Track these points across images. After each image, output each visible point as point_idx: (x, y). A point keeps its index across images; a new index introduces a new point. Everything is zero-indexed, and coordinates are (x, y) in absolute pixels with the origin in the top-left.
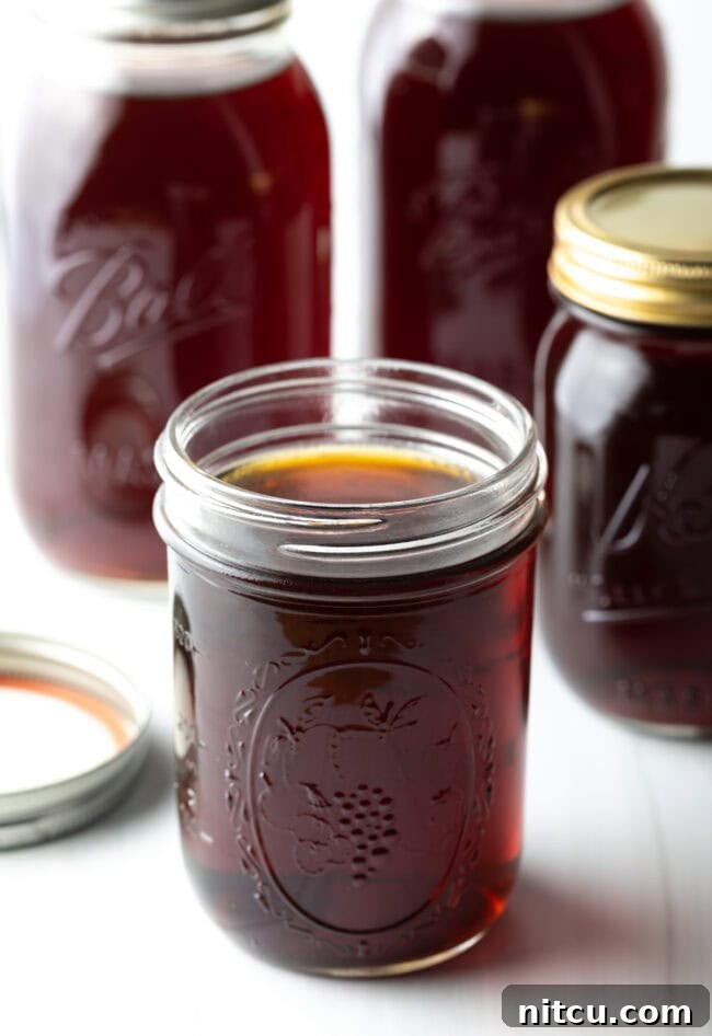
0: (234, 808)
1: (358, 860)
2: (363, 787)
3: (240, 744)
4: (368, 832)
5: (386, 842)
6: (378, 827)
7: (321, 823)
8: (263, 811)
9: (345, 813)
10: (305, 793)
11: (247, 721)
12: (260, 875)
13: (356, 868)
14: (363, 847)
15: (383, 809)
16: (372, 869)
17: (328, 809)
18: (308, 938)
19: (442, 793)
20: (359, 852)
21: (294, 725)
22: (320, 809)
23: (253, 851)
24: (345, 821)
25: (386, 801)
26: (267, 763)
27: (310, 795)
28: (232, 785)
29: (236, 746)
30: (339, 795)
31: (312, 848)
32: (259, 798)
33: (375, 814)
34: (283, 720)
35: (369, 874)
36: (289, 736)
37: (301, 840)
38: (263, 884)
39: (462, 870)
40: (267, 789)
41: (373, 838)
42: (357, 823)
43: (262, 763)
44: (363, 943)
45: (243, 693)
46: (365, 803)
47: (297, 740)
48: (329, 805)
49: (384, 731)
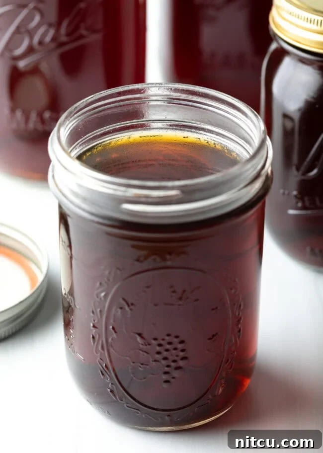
0: (96, 343)
1: (166, 373)
2: (168, 335)
3: (98, 310)
4: (171, 358)
5: (181, 363)
6: (177, 356)
7: (145, 354)
8: (112, 346)
9: (158, 349)
10: (136, 338)
11: (103, 299)
12: (111, 379)
13: (165, 377)
14: (168, 366)
15: (180, 346)
16: (173, 378)
17: (149, 347)
18: (138, 413)
19: (213, 336)
20: (167, 369)
21: (130, 302)
22: (145, 347)
23: (106, 366)
24: (159, 353)
25: (182, 342)
26: (114, 321)
27: (139, 339)
28: (94, 331)
29: (96, 312)
30: (155, 339)
31: (140, 367)
32: (110, 340)
33: (175, 349)
34: (124, 299)
35: (172, 380)
36: (127, 308)
37: (133, 363)
38: (112, 384)
39: (224, 374)
40: (115, 335)
41: (174, 361)
42: (165, 354)
43: (112, 321)
44: (169, 416)
45: (101, 284)
46: (170, 343)
47: (131, 310)
48: (149, 344)
49: (179, 305)
